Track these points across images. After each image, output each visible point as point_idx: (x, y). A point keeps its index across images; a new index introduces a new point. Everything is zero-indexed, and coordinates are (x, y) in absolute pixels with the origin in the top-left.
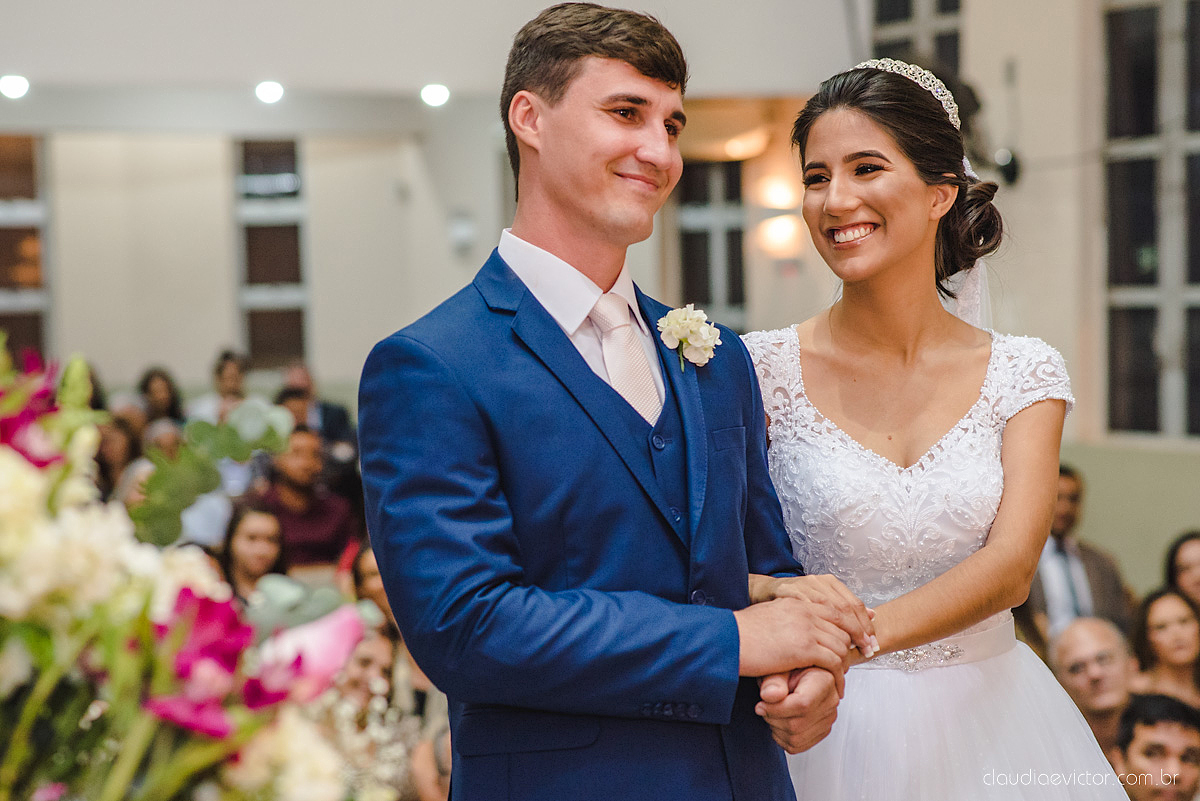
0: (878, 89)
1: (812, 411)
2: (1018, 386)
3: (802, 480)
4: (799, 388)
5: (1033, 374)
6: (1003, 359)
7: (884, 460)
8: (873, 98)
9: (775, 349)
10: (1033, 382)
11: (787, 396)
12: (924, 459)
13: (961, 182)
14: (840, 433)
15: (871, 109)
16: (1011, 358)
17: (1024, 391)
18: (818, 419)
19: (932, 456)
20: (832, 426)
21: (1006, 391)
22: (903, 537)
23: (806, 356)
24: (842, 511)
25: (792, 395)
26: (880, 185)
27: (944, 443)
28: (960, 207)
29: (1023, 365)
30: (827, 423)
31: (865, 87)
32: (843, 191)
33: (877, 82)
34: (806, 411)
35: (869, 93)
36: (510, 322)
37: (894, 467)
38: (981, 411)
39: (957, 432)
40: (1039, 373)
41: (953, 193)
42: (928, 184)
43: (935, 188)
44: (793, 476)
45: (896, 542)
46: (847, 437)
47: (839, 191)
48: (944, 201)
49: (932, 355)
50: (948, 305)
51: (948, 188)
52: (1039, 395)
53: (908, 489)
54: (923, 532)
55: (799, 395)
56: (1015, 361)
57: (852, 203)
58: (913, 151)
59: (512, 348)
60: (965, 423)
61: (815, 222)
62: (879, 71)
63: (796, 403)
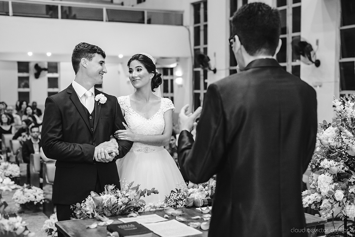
0: (141, 57)
1: (132, 110)
2: (166, 107)
3: (130, 121)
4: (130, 106)
5: (168, 104)
6: (163, 102)
7: (144, 118)
8: (140, 59)
9: (126, 99)
10: (168, 106)
11: (128, 107)
12: (151, 118)
13: (155, 73)
14: (137, 114)
15: (140, 60)
16: (164, 102)
17: (167, 108)
18: (133, 111)
19: (152, 118)
20: (136, 112)
21: (164, 108)
22: (147, 131)
23: (131, 100)
24: (137, 127)
25: (129, 107)
26: (141, 73)
27: (154, 116)
28: (155, 77)
29: (166, 103)
30: (135, 112)
31: (139, 57)
32: (135, 74)
33: (141, 56)
34: (131, 110)
35: (139, 58)
36: (70, 95)
37: (146, 119)
38: (160, 111)
39: (156, 114)
40: (169, 104)
41: (154, 75)
42: (149, 73)
43: (150, 74)
44: (129, 121)
45: (146, 132)
46: (138, 114)
47: (134, 74)
48: (152, 76)
49: (151, 101)
50: (154, 93)
51: (152, 74)
52: (169, 108)
53: (148, 123)
54: (150, 130)
55: (130, 107)
56: (165, 102)
57: (136, 76)
58: (147, 67)
59: (69, 99)
60: (158, 113)
61: (131, 79)
62: (141, 55)
63: (129, 108)
